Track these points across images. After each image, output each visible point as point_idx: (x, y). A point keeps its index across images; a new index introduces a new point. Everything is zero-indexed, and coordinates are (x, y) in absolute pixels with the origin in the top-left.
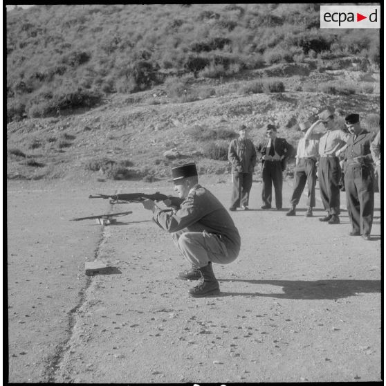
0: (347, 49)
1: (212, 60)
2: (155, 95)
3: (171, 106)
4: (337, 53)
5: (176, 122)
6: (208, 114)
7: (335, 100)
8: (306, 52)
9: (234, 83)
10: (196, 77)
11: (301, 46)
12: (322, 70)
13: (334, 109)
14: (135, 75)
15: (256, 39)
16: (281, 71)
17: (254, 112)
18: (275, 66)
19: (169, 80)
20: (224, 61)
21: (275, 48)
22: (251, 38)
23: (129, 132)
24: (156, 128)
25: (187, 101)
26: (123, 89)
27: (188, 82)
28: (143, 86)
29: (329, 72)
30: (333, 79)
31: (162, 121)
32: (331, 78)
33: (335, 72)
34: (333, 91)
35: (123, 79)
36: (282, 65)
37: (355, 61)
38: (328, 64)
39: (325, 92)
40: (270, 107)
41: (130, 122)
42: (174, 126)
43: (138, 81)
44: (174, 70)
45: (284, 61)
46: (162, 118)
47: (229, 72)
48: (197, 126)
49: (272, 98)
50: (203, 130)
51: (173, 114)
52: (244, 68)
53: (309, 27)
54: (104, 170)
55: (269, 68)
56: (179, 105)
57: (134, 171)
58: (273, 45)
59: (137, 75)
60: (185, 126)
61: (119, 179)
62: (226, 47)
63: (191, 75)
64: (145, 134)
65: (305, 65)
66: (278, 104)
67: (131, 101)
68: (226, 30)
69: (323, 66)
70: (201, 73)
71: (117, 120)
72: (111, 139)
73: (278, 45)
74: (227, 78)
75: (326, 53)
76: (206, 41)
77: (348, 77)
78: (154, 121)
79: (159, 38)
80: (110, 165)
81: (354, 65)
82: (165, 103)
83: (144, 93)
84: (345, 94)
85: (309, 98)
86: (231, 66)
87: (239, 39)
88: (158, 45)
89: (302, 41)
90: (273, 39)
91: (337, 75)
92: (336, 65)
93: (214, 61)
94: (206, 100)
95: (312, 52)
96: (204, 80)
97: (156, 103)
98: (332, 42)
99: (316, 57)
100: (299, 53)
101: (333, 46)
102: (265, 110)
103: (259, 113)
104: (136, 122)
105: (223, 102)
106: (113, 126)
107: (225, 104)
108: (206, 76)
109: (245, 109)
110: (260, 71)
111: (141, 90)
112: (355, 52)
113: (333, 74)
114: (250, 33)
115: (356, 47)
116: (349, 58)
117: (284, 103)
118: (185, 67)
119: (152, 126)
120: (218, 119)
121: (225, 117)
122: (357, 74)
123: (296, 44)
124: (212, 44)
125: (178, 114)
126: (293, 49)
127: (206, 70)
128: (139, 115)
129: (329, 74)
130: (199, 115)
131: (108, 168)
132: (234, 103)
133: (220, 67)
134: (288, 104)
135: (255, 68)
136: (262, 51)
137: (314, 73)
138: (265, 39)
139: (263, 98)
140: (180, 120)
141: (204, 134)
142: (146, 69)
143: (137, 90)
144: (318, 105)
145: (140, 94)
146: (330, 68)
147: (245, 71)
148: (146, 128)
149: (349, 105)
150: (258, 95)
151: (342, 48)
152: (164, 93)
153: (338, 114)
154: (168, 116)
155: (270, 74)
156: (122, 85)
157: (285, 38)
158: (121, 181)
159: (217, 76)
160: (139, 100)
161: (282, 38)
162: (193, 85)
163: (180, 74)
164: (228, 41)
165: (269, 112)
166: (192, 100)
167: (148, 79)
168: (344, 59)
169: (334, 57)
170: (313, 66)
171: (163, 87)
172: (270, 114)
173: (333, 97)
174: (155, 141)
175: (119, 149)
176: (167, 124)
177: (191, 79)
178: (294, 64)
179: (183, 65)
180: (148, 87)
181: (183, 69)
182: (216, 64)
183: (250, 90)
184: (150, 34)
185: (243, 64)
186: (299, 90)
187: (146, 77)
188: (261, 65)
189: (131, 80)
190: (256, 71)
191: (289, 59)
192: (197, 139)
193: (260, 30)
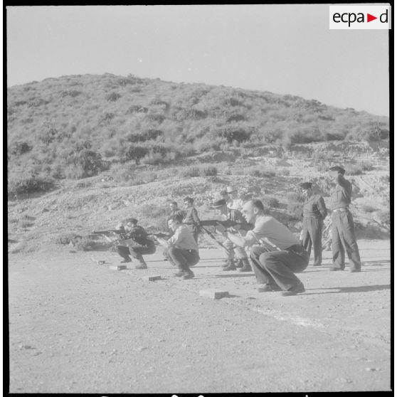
0: (264, 139)
1: (150, 149)
2: (103, 180)
3: (120, 189)
4: (256, 142)
5: (127, 203)
6: (154, 194)
7: (260, 181)
8: (230, 141)
9: (172, 169)
10: (137, 164)
11: (225, 136)
12: (245, 157)
13: (260, 189)
14: (82, 163)
15: (184, 131)
16: (211, 158)
17: (194, 193)
18: (205, 154)
19: (114, 167)
20: (161, 150)
21: (203, 138)
22: (180, 129)
23: (85, 212)
24: (110, 208)
25: (134, 185)
26: (72, 175)
27: (132, 168)
28: (90, 172)
29: (251, 158)
30: (254, 164)
31: (114, 201)
32: (253, 163)
33: (256, 158)
34: (257, 174)
35: (72, 166)
36: (212, 153)
37: (272, 149)
38: (250, 152)
39: (251, 175)
40: (207, 188)
41: (86, 204)
42: (126, 206)
43: (86, 168)
44: (116, 158)
45: (212, 149)
46: (113, 199)
47: (167, 159)
48: (147, 206)
49: (209, 180)
50: (152, 209)
51: (124, 196)
52: (179, 156)
53: (229, 120)
54: (74, 243)
55: (201, 156)
56: (128, 188)
57: (100, 243)
58: (200, 136)
59: (84, 163)
60: (136, 205)
61: (88, 250)
62: (159, 137)
63: (133, 162)
64: (100, 214)
65: (230, 152)
66: (214, 185)
67: (82, 186)
68: (156, 123)
69: (245, 153)
70: (142, 161)
71: (73, 202)
72: (70, 218)
73: (205, 136)
74: (166, 164)
75: (247, 143)
76: (140, 132)
77: (267, 163)
78: (107, 202)
79: (94, 129)
80: (79, 239)
81: (271, 152)
82: (114, 187)
83: (93, 178)
84: (268, 176)
85: (239, 180)
86: (168, 154)
87: (170, 131)
88: (94, 136)
89: (226, 133)
90: (199, 130)
91: (258, 161)
92: (256, 153)
93: (152, 150)
94: (151, 184)
95: (235, 142)
96: (145, 166)
97: (106, 187)
98: (251, 133)
99: (239, 146)
100: (224, 143)
101: (252, 136)
102: (203, 191)
103: (199, 193)
104: (90, 204)
105: (167, 185)
106: (69, 208)
107: (169, 186)
108: (146, 163)
109: (186, 190)
110: (193, 158)
111: (89, 176)
112: (271, 141)
113: (255, 160)
114: (178, 125)
115: (271, 137)
116: (266, 147)
117: (219, 184)
118: (127, 155)
119: (105, 207)
120: (164, 199)
121: (170, 197)
122: (275, 160)
123: (220, 135)
124: (146, 135)
125: (128, 196)
126: (219, 139)
127: (147, 158)
128: (93, 197)
129: (251, 160)
130: (147, 196)
131: (77, 242)
132: (177, 185)
133: (158, 155)
134: (222, 185)
135: (189, 155)
136: (192, 141)
137: (238, 160)
138: (193, 131)
139: (201, 180)
140: (130, 200)
141: (155, 212)
142: (92, 157)
143: (85, 175)
144: (247, 186)
145: (89, 179)
146: (251, 155)
147: (180, 158)
148: (100, 208)
149: (271, 185)
150: (195, 178)
151: (260, 138)
152: (111, 178)
153: (264, 193)
154: (119, 197)
155: (202, 160)
156: (71, 171)
157: (211, 130)
158: (90, 252)
159: (156, 163)
160: (89, 185)
161: (207, 130)
162: (136, 171)
163: (123, 162)
164: (160, 133)
165: (207, 192)
166: (138, 184)
167: (95, 166)
168: (263, 147)
169: (254, 146)
170: (237, 153)
171: (110, 173)
172: (208, 193)
173: (258, 179)
174: (111, 219)
175: (80, 227)
176: (120, 204)
177: (133, 166)
178: (221, 152)
179: (125, 154)
180: (95, 173)
181: (125, 157)
182: (155, 152)
183: (188, 174)
184: (83, 125)
185: (177, 152)
186: (229, 174)
187: (93, 165)
188: (192, 153)
189: (79, 167)
190: (189, 158)
191: (216, 148)
192: (148, 216)
193: (186, 122)
